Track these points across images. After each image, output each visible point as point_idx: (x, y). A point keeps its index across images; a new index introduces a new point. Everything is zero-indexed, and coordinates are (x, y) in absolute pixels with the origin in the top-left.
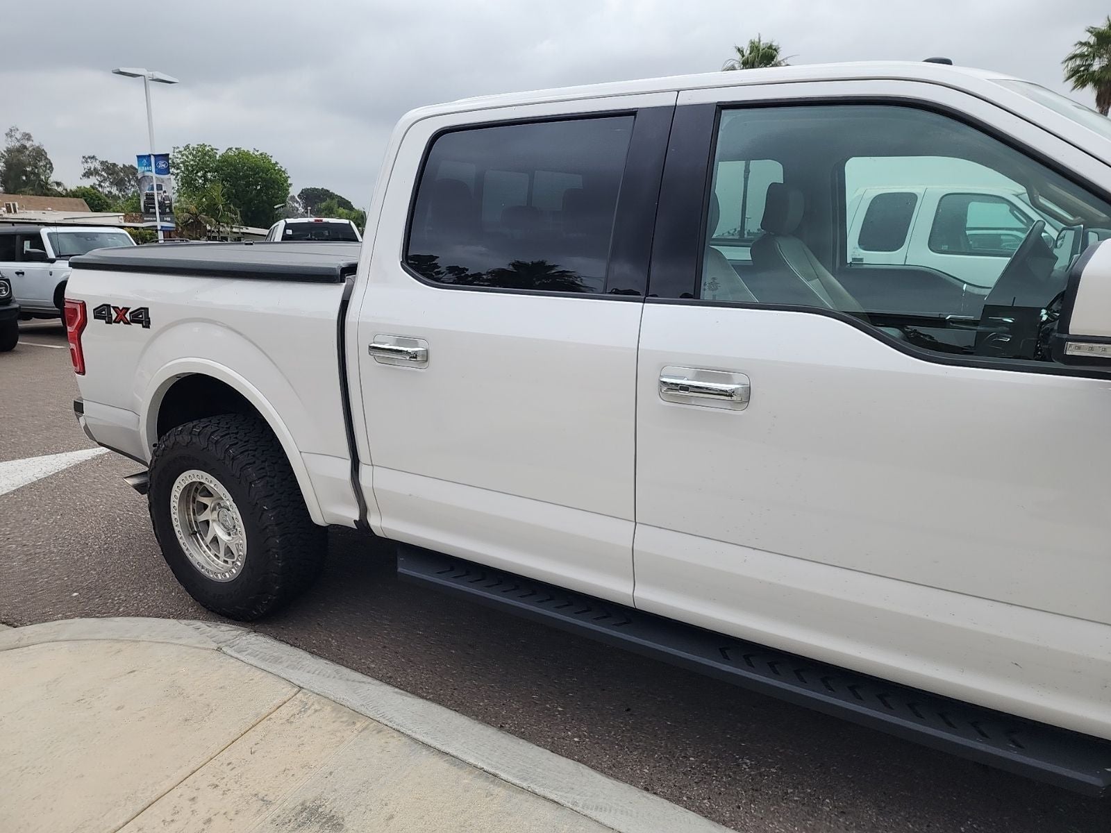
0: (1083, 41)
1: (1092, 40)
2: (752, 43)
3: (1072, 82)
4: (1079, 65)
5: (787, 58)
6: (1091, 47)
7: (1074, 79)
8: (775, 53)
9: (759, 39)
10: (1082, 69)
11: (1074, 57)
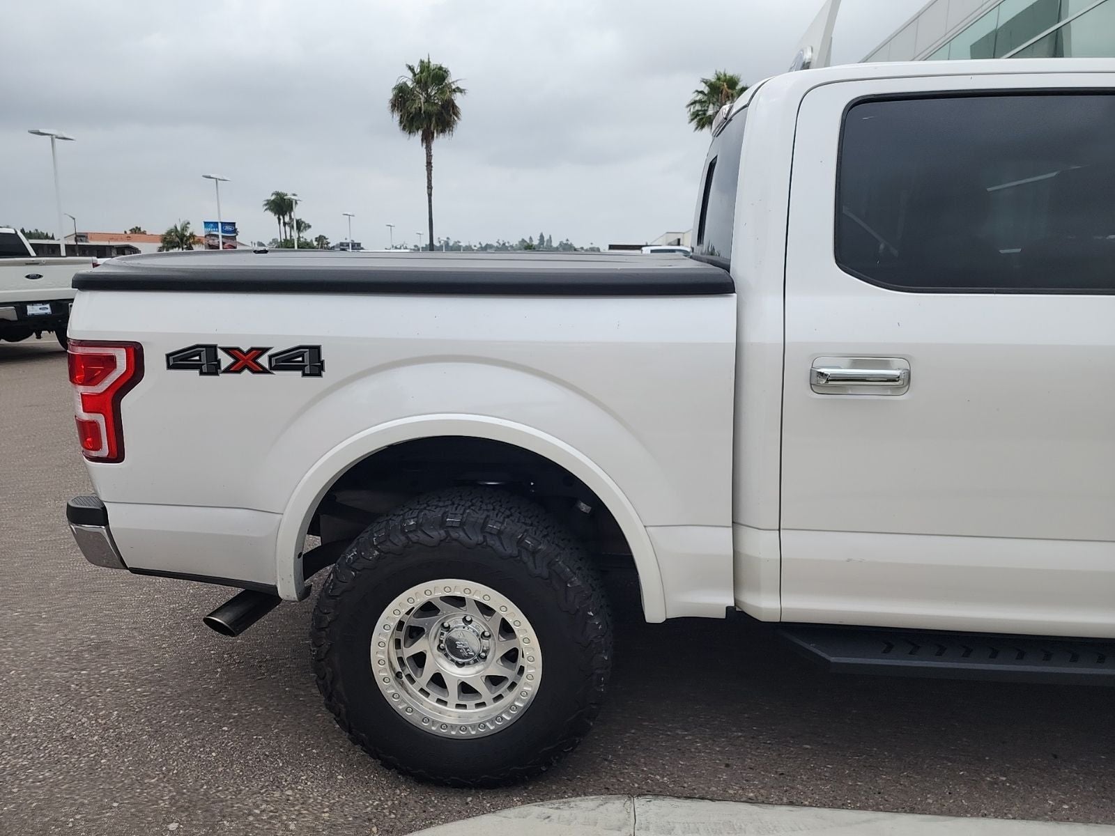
0: (700, 90)
1: (706, 90)
2: (422, 62)
3: (694, 124)
4: (698, 111)
5: (456, 81)
6: (705, 95)
7: (696, 120)
8: (445, 74)
9: (429, 59)
10: (700, 113)
11: (694, 103)
